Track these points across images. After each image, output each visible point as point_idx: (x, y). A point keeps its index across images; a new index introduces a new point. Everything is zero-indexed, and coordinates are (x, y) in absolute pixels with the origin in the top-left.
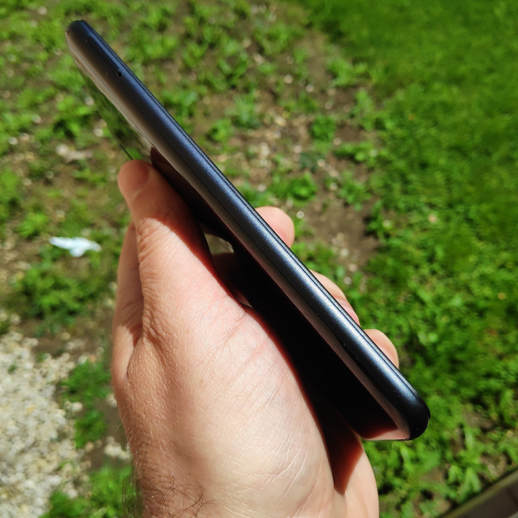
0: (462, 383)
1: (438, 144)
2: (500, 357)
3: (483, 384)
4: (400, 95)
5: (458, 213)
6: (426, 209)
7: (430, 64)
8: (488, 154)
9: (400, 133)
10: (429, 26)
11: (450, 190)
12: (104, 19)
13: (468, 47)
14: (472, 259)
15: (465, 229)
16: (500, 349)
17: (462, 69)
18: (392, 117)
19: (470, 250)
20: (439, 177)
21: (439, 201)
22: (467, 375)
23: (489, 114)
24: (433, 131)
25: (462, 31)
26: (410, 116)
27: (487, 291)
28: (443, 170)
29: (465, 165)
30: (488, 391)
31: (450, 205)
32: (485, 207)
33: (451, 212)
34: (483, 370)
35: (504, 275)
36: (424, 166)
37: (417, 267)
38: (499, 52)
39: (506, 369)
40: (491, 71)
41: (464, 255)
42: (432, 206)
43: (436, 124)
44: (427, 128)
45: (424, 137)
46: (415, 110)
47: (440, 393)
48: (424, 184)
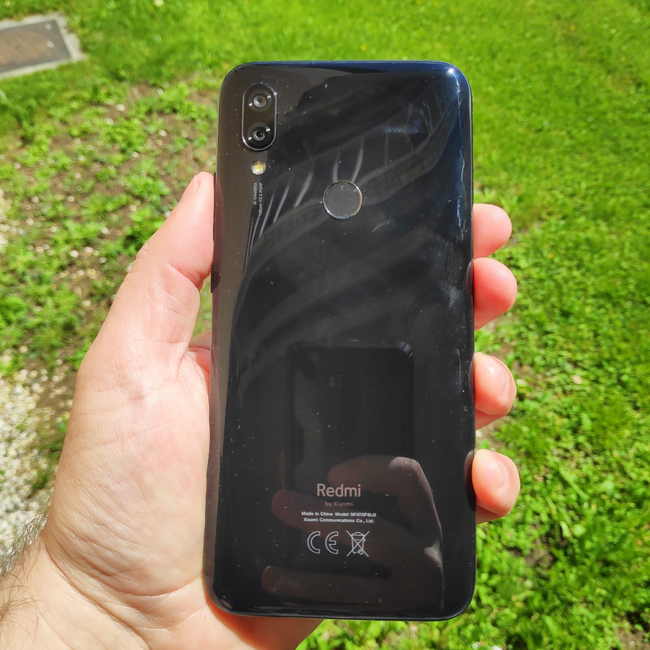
4: (536, 229)
5: (610, 375)
6: (569, 367)
9: (536, 273)
11: (598, 346)
14: (627, 432)
15: (618, 392)
18: (526, 255)
20: (585, 330)
21: (585, 358)
22: (622, 583)
23: (646, 259)
24: (577, 273)
25: (612, 157)
26: (548, 255)
27: (648, 475)
28: (588, 321)
31: (599, 365)
32: (642, 369)
33: (600, 372)
36: (566, 314)
37: (558, 438)
42: (575, 364)
43: (581, 266)
45: (566, 281)
48: (566, 336)
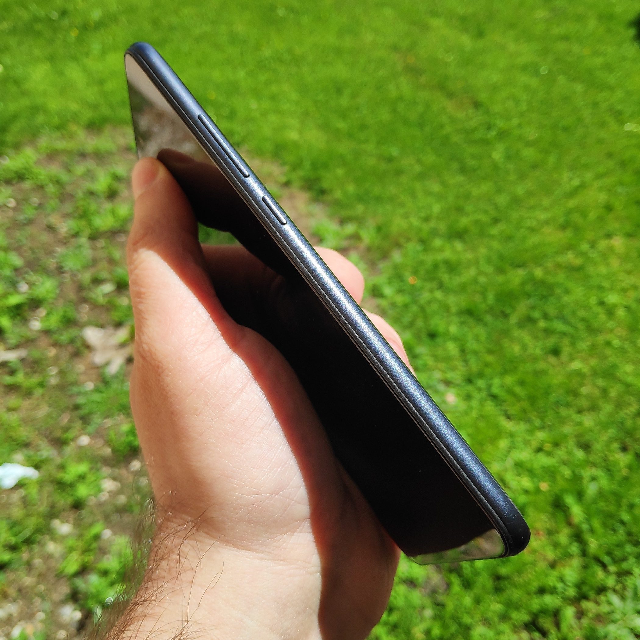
0: (510, 605)
1: (446, 308)
2: (553, 565)
3: (536, 603)
4: (397, 257)
5: (479, 390)
6: (442, 388)
7: (427, 219)
8: (506, 316)
9: (400, 299)
10: (422, 176)
11: (466, 361)
12: (41, 187)
13: (467, 196)
14: (503, 443)
15: (490, 407)
16: (551, 555)
17: (464, 221)
18: (390, 282)
19: (500, 433)
20: (452, 348)
21: (456, 376)
22: (516, 594)
23: (500, 270)
24: (438, 294)
25: (460, 178)
26: (411, 279)
27: (526, 483)
28: (455, 339)
29: (481, 331)
30: (544, 611)
31: (469, 381)
32: (509, 380)
33: (470, 388)
34: (535, 585)
35: (543, 460)
36: (432, 336)
38: (502, 200)
39: (562, 579)
40: (496, 221)
41: (493, 440)
42: (448, 383)
43: (441, 286)
44: (431, 291)
45: (429, 302)
46: (415, 273)
47: (486, 622)
48: (435, 357)
